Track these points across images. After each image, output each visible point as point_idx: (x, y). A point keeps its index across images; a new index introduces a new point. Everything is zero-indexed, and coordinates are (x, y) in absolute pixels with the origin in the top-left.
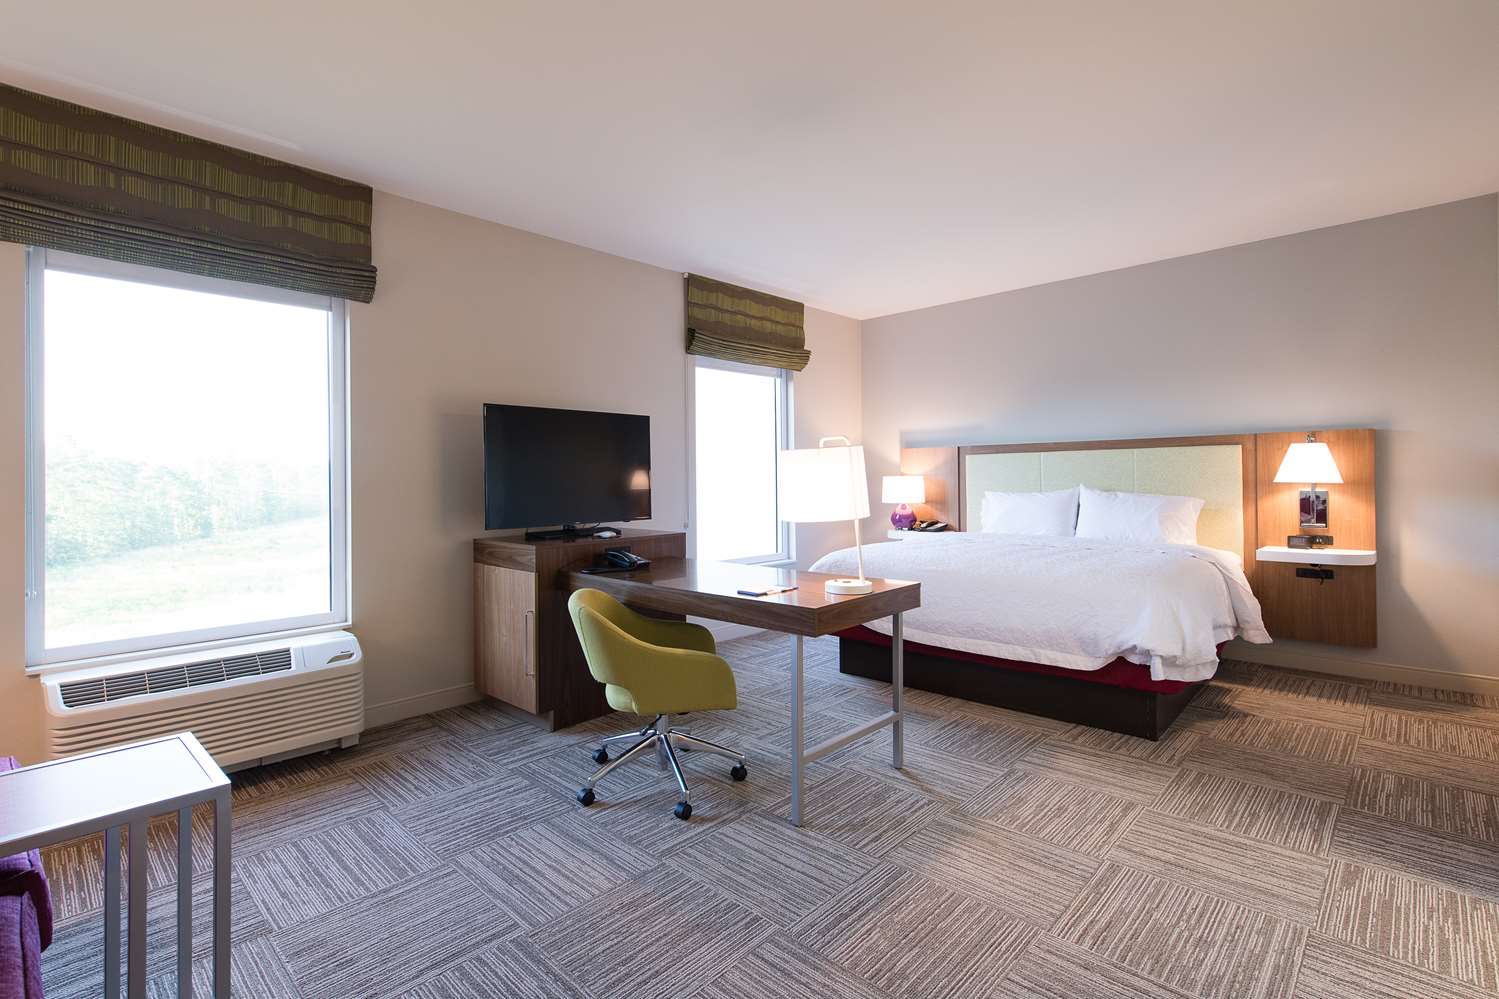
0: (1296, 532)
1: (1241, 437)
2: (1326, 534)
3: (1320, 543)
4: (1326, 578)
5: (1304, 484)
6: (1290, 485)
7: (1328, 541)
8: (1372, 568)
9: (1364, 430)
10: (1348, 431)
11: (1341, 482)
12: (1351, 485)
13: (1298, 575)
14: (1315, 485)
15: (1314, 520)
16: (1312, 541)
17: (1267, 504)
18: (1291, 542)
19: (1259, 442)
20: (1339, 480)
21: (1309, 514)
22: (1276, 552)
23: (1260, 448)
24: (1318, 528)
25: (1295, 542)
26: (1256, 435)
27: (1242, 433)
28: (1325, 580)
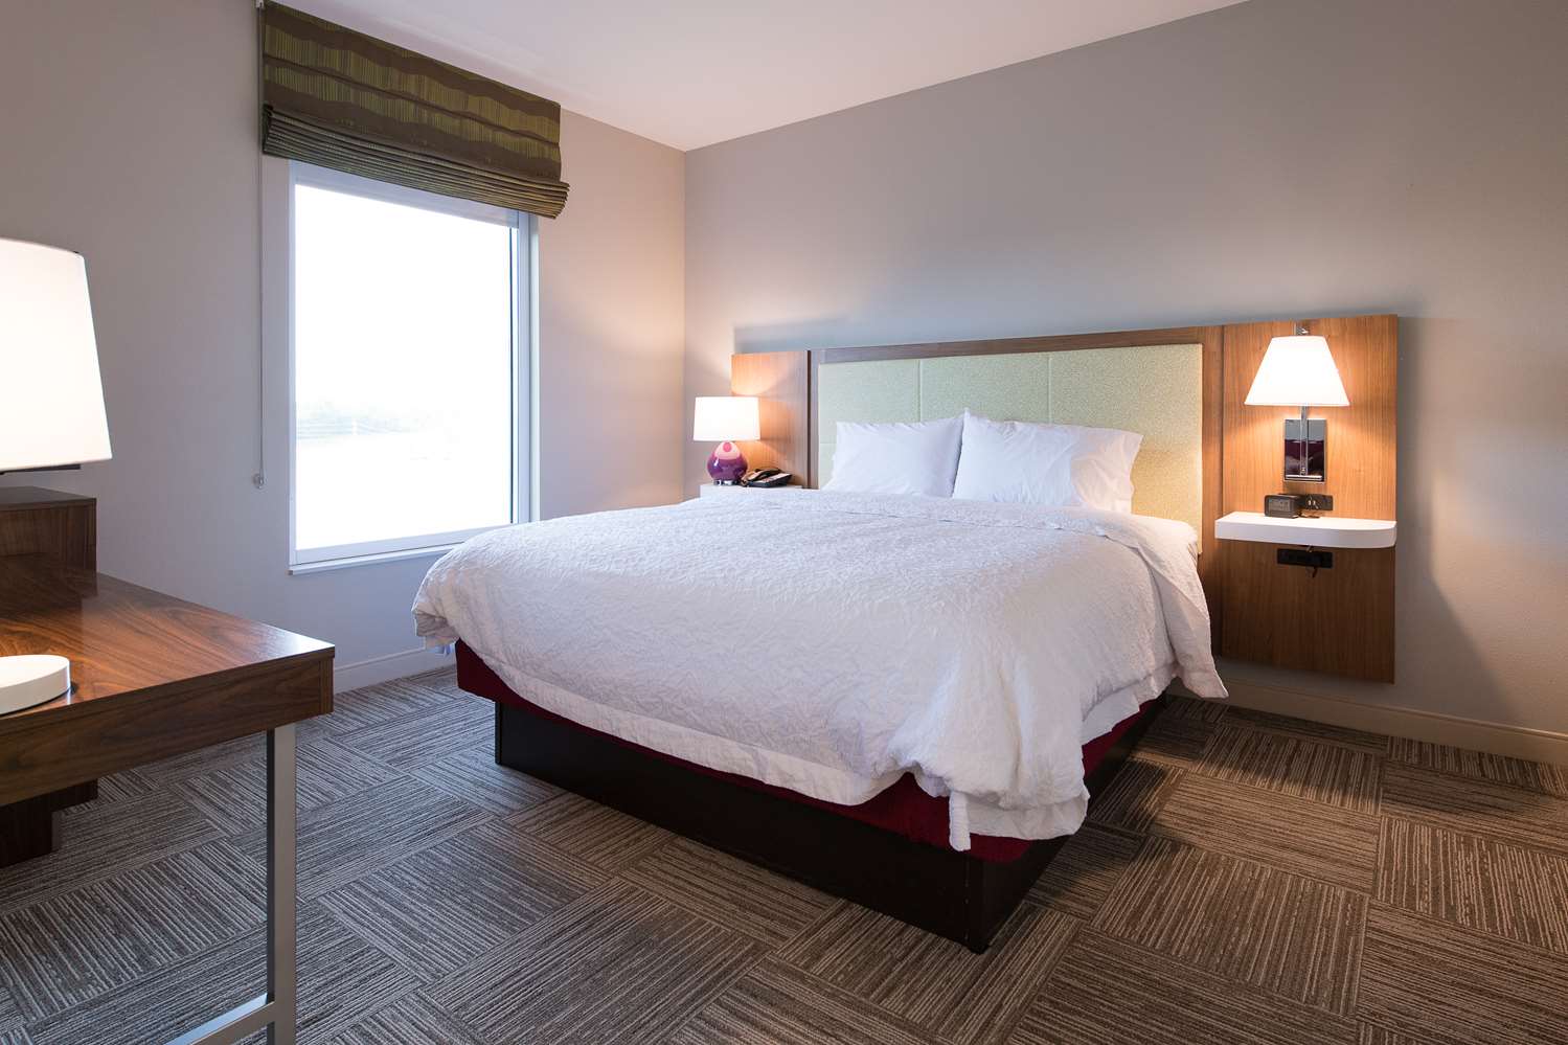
0: (1277, 490)
1: (1202, 330)
2: (1323, 493)
3: (1313, 508)
4: (1322, 566)
5: (1291, 409)
6: (1270, 411)
7: (1324, 504)
8: (1392, 549)
9: (1383, 317)
10: (1358, 320)
11: (1348, 404)
12: (1362, 409)
13: (1280, 561)
14: (1306, 410)
15: (1304, 469)
16: (1302, 503)
17: (1237, 442)
18: (1270, 506)
19: (1228, 338)
20: (1344, 401)
21: (1298, 458)
22: (1248, 523)
23: (1228, 349)
24: (1310, 482)
25: (1276, 505)
26: (1223, 327)
27: (1206, 324)
28: (1319, 569)
